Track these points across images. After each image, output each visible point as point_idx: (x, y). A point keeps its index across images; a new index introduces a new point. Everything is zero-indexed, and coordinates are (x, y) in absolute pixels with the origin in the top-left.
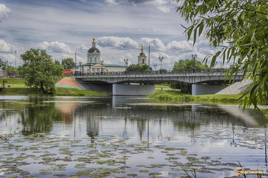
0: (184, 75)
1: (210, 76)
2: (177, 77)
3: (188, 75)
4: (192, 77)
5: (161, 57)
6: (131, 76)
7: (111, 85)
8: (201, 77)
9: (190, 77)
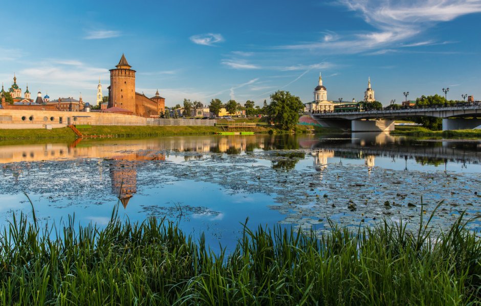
0: (434, 110)
1: (465, 110)
2: (425, 112)
3: (438, 109)
4: (443, 111)
5: (406, 92)
6: (372, 112)
7: (350, 121)
8: (453, 111)
9: (440, 111)
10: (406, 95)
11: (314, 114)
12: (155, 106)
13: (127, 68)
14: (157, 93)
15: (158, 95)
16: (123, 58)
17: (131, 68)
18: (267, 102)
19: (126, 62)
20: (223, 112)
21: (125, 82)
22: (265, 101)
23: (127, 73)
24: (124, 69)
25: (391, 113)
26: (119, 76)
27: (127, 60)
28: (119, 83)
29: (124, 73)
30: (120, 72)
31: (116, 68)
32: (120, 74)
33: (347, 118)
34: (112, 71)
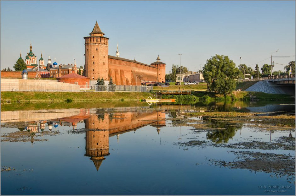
12: (155, 71)
13: (100, 35)
14: (158, 59)
15: (159, 61)
16: (96, 26)
17: (103, 36)
18: (258, 66)
19: (99, 29)
21: (97, 49)
22: (257, 65)
23: (99, 40)
24: (95, 37)
26: (91, 43)
27: (100, 28)
28: (91, 50)
29: (95, 40)
30: (92, 40)
31: (90, 36)
34: (85, 38)
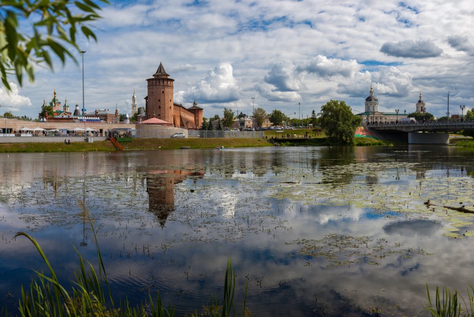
7: (407, 133)
10: (462, 109)
11: (368, 126)
13: (165, 77)
14: (195, 104)
15: (195, 106)
16: (161, 67)
17: (169, 77)
19: (164, 71)
20: (266, 124)
21: (163, 92)
23: (165, 82)
24: (162, 78)
25: (447, 126)
26: (156, 85)
28: (156, 93)
29: (161, 82)
31: (153, 77)
32: (158, 83)
33: (404, 130)
34: (149, 80)
